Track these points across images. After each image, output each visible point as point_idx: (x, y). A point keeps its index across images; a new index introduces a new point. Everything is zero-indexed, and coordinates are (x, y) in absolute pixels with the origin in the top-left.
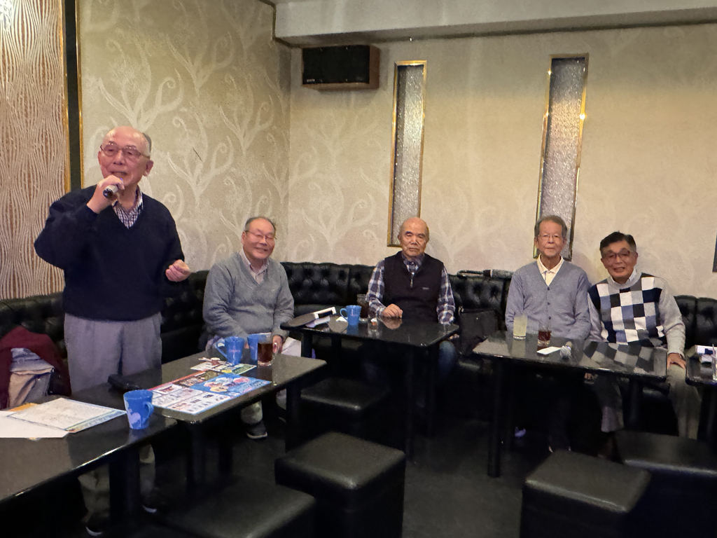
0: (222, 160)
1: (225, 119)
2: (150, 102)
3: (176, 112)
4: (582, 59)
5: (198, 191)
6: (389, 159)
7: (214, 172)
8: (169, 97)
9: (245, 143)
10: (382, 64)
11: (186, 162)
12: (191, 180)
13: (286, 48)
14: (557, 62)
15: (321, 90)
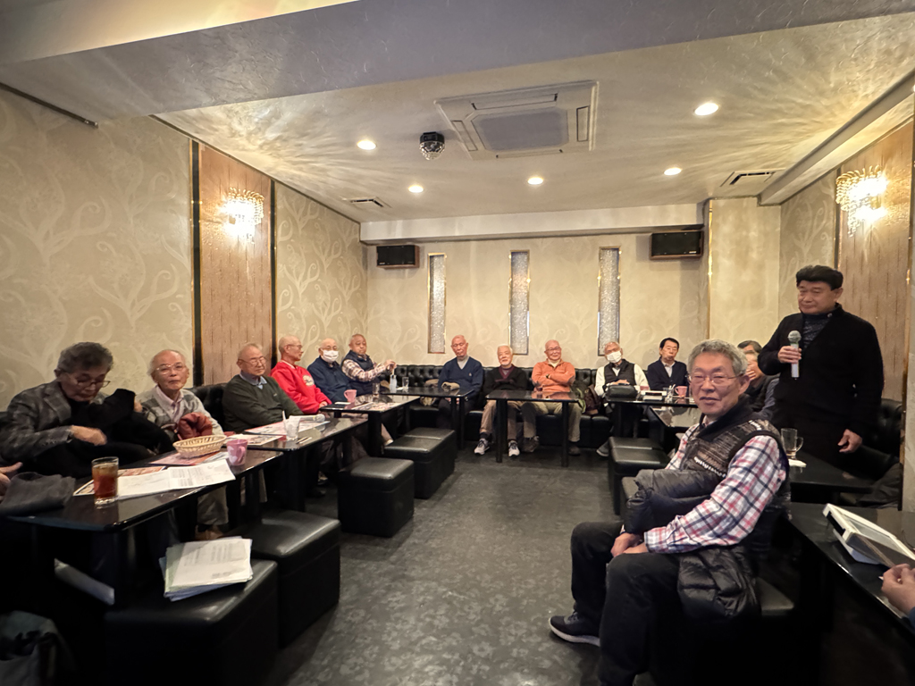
0: (336, 308)
1: (339, 287)
2: (305, 278)
3: (316, 282)
4: (526, 252)
5: (326, 325)
6: (427, 305)
7: (333, 314)
8: (313, 275)
9: (347, 299)
10: (421, 254)
11: (320, 308)
12: (323, 319)
13: (365, 246)
14: (513, 253)
15: (386, 269)
